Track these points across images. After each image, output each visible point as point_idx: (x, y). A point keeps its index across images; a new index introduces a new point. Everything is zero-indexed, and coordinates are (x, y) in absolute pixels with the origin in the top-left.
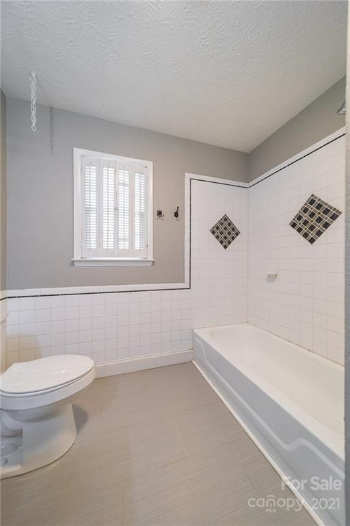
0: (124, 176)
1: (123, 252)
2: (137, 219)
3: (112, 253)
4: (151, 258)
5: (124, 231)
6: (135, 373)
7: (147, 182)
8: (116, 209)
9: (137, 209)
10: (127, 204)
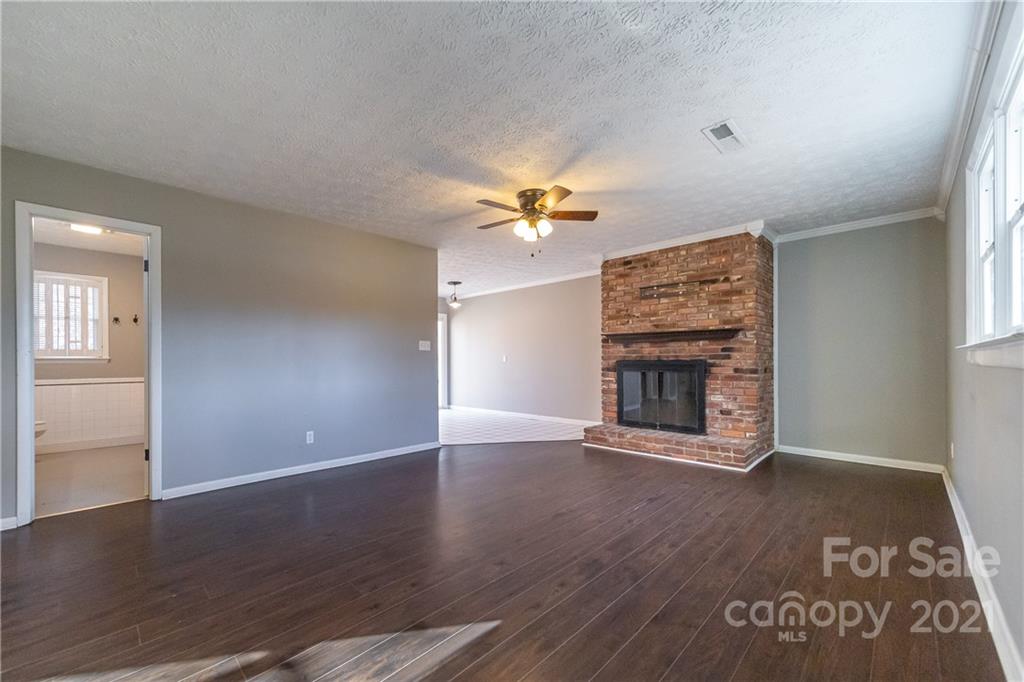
0: (76, 291)
1: (76, 352)
2: (91, 324)
3: (63, 352)
4: (107, 357)
5: (76, 333)
6: (89, 450)
7: (101, 294)
8: (67, 318)
9: (90, 317)
10: (79, 310)
